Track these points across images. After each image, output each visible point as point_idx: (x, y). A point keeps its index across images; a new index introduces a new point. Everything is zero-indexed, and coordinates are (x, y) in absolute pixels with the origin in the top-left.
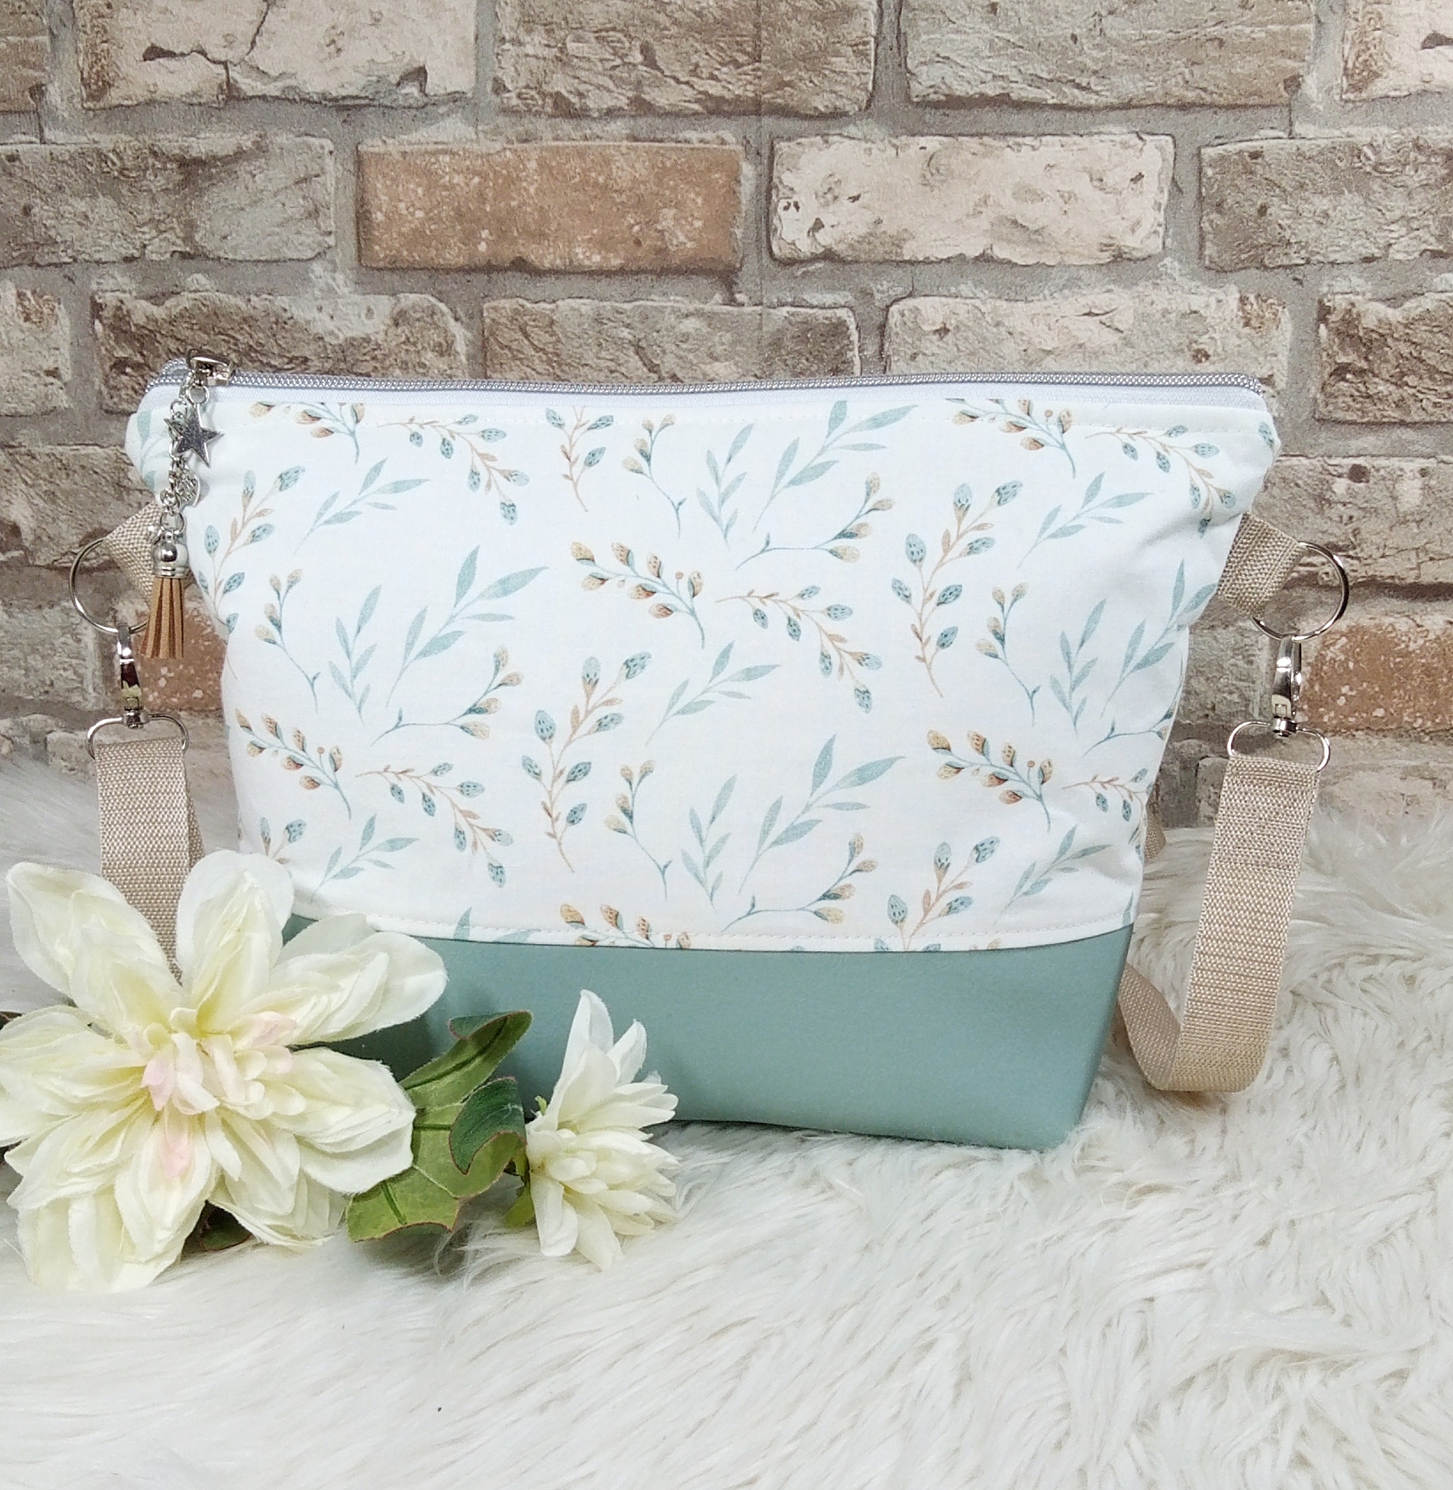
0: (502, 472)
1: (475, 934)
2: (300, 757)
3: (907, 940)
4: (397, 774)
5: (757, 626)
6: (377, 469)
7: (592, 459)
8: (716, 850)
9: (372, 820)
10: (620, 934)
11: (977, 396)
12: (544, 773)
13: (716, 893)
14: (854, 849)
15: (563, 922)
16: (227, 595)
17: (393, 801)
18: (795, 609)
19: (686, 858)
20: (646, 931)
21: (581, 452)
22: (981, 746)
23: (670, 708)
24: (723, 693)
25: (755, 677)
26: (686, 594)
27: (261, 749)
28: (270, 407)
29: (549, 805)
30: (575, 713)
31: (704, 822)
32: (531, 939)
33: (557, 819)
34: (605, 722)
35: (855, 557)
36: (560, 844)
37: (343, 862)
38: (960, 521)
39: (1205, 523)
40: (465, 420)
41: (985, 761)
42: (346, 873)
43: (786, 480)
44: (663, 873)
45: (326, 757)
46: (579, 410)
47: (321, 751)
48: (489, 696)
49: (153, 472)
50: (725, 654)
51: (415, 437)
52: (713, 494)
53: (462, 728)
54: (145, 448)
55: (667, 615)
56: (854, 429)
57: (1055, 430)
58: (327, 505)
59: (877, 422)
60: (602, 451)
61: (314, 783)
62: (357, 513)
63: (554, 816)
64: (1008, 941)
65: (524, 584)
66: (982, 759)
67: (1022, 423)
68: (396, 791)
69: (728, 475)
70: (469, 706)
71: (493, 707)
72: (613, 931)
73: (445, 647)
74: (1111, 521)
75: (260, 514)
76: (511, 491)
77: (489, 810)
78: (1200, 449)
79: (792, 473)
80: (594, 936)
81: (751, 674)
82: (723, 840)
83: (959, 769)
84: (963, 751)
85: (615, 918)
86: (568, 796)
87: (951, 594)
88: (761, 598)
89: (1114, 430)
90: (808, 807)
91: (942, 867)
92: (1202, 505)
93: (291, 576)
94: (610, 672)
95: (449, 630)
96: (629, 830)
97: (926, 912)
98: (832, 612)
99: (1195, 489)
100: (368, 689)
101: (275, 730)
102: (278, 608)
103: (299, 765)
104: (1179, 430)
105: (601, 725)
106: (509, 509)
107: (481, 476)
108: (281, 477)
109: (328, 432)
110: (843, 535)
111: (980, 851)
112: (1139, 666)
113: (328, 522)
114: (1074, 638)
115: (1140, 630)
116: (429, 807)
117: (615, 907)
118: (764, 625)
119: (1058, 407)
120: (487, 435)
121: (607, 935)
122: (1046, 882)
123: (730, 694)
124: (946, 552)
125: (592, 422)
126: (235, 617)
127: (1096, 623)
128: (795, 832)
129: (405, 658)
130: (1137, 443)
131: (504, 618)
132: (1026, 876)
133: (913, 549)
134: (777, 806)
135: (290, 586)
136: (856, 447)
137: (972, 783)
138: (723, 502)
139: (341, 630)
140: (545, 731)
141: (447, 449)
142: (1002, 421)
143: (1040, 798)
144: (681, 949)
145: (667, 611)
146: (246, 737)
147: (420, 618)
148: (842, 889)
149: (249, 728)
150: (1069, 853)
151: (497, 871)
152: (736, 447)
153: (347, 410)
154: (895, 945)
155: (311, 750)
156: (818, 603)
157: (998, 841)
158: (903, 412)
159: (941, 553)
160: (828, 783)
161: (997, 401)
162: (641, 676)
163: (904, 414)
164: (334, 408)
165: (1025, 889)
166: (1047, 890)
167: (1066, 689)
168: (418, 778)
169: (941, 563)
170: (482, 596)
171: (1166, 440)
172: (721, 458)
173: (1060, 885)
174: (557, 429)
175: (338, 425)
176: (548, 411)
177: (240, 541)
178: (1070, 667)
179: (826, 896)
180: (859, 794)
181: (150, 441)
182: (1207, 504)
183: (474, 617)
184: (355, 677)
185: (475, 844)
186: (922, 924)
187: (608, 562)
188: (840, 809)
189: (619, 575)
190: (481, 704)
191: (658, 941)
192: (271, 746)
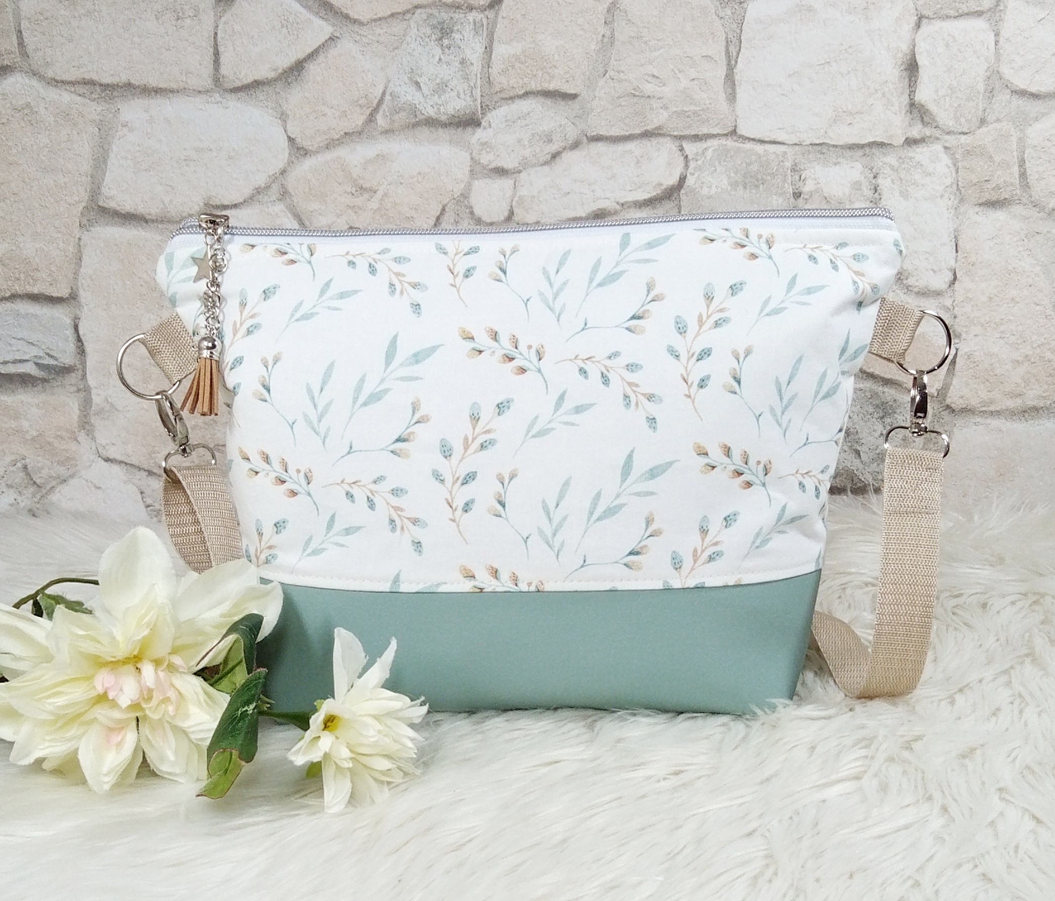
0: (409, 283)
1: (404, 588)
2: (284, 476)
3: (684, 581)
4: (350, 484)
5: (581, 378)
6: (327, 285)
7: (468, 274)
8: (560, 525)
9: (333, 516)
10: (499, 584)
11: (713, 227)
12: (446, 480)
13: (561, 553)
14: (649, 521)
15: (461, 576)
16: (233, 371)
17: (348, 502)
18: (606, 367)
19: (541, 532)
20: (515, 580)
21: (460, 269)
22: (728, 451)
23: (527, 434)
24: (561, 422)
25: (582, 412)
26: (534, 359)
27: (257, 473)
28: (253, 246)
29: (450, 501)
30: (466, 439)
31: (552, 506)
32: (442, 589)
33: (456, 509)
34: (485, 444)
35: (643, 331)
36: (458, 526)
37: (313, 546)
38: (708, 307)
39: (860, 305)
40: (383, 252)
41: (731, 462)
42: (315, 552)
43: (595, 284)
44: (526, 542)
45: (302, 475)
46: (457, 243)
47: (298, 471)
48: (409, 430)
49: (176, 293)
50: (562, 398)
51: (351, 263)
52: (549, 293)
53: (392, 452)
54: (170, 277)
55: (523, 373)
56: (636, 250)
57: (765, 247)
58: (296, 309)
59: (650, 245)
60: (474, 268)
61: (294, 493)
62: (317, 313)
63: (454, 508)
64: (747, 579)
65: (429, 356)
66: (728, 460)
67: (744, 243)
68: (350, 496)
69: (558, 281)
70: (396, 437)
71: (412, 438)
72: (494, 581)
73: (379, 399)
74: (804, 304)
75: (252, 317)
76: (417, 296)
77: (411, 506)
78: (857, 258)
79: (599, 278)
80: (482, 586)
81: (579, 410)
82: (565, 518)
83: (714, 467)
84: (716, 455)
85: (495, 573)
86: (462, 496)
87: (705, 354)
88: (583, 360)
89: (802, 246)
90: (618, 496)
91: (704, 531)
92: (860, 292)
93: (275, 356)
94: (487, 412)
95: (382, 387)
96: (503, 514)
97: (695, 561)
98: (630, 367)
99: (855, 283)
100: (329, 429)
101: (267, 459)
102: (267, 378)
103: (283, 482)
104: (843, 245)
105: (482, 447)
106: (416, 307)
107: (397, 287)
108: (264, 291)
109: (293, 262)
110: (634, 317)
111: (728, 520)
112: (824, 397)
113: (297, 320)
114: (784, 380)
115: (824, 375)
116: (371, 505)
117: (495, 566)
118: (586, 378)
119: (766, 233)
120: (398, 260)
121: (490, 584)
122: (769, 539)
123: (566, 423)
124: (700, 327)
125: (466, 250)
126: (239, 385)
127: (797, 370)
128: (611, 512)
129: (353, 407)
130: (817, 254)
131: (417, 378)
132: (758, 535)
133: (679, 325)
134: (598, 496)
135: (275, 363)
136: (638, 261)
137: (722, 476)
138: (555, 298)
139: (309, 390)
140: (447, 452)
141: (373, 270)
142: (731, 242)
143: (764, 485)
144: (539, 591)
145: (523, 370)
146: (246, 465)
147: (362, 380)
148: (641, 548)
149: (248, 459)
150: (783, 520)
151: (418, 545)
152: (561, 263)
153: (305, 248)
154: (676, 584)
155: (292, 471)
156: (621, 361)
157: (739, 513)
158: (667, 238)
159: (698, 328)
160: (630, 480)
161: (727, 230)
162: (508, 414)
163: (668, 239)
164: (297, 247)
165: (756, 544)
166: (770, 545)
167: (779, 413)
168: (364, 486)
169: (698, 335)
170: (402, 365)
171: (835, 252)
172: (552, 271)
173: (777, 542)
174: (443, 255)
175: (299, 257)
176: (437, 245)
177: (239, 335)
178: (781, 399)
179: (631, 553)
180: (651, 485)
181: (174, 272)
182: (863, 292)
183: (397, 379)
184: (320, 421)
185: (402, 528)
186: (692, 569)
187: (483, 340)
188: (639, 495)
189: (490, 348)
190: (404, 436)
191: (523, 587)
192: (264, 470)
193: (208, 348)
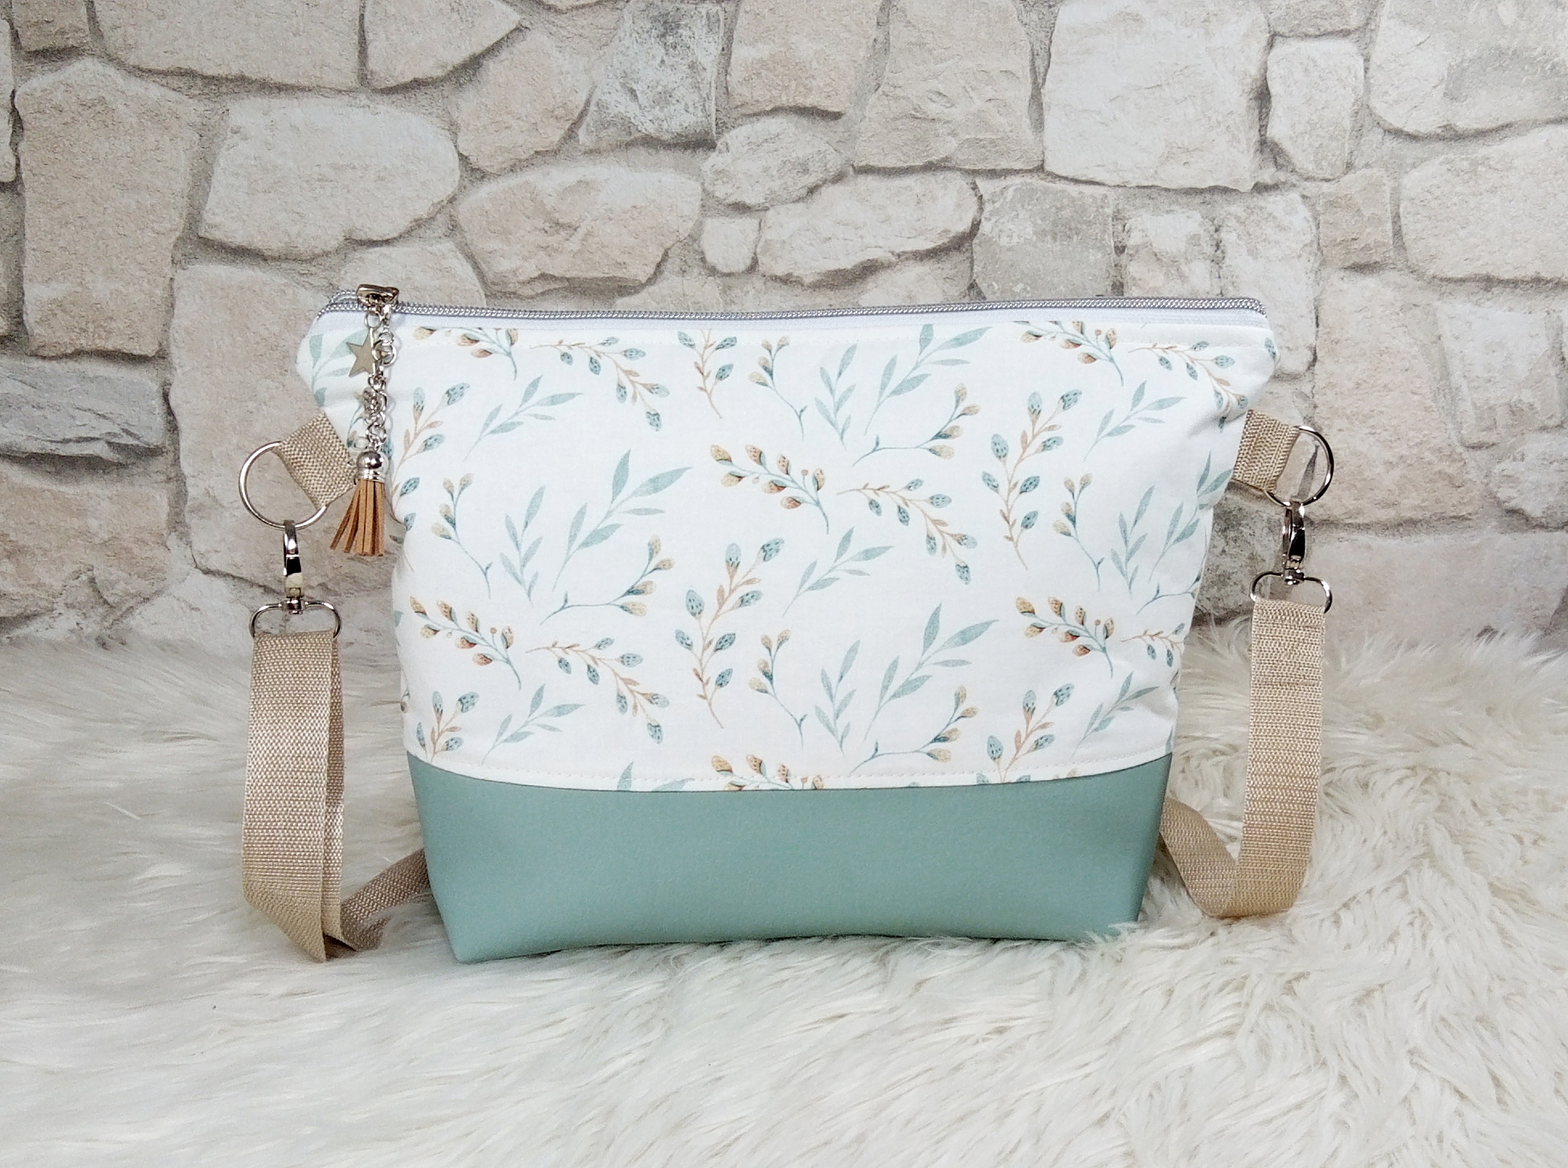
0: (645, 385)
1: (637, 785)
2: (473, 637)
3: (1003, 774)
4: (564, 649)
5: (872, 514)
6: (534, 385)
7: (722, 374)
8: (844, 704)
9: (541, 689)
10: (763, 779)
11: (1039, 319)
12: (694, 644)
13: (845, 740)
14: (959, 698)
15: (714, 770)
16: (405, 497)
17: (561, 672)
18: (904, 499)
19: (819, 712)
20: (786, 776)
21: (712, 367)
22: (1059, 609)
23: (802, 585)
24: (846, 571)
25: (874, 556)
26: (811, 487)
27: (436, 631)
28: (432, 331)
29: (700, 671)
30: (721, 592)
31: (834, 680)
32: (687, 787)
33: (707, 682)
34: (746, 598)
35: (950, 454)
36: (710, 705)
37: (512, 729)
38: (1034, 423)
39: (1223, 420)
40: (607, 343)
41: (1063, 622)
42: (516, 737)
43: (888, 390)
44: (800, 726)
45: (498, 635)
46: (707, 333)
47: (493, 631)
48: (645, 579)
49: (324, 389)
50: (847, 538)
51: (566, 357)
52: (829, 402)
53: (622, 607)
54: (317, 367)
55: (796, 506)
56: (940, 348)
57: (1104, 346)
58: (492, 417)
59: (959, 342)
60: (730, 367)
61: (487, 660)
62: (520, 423)
63: (704, 681)
64: (1083, 770)
65: (671, 482)
66: (1059, 620)
67: (1079, 341)
68: (563, 664)
69: (840, 388)
70: (627, 588)
71: (648, 589)
72: (758, 776)
73: (605, 538)
74: (1155, 421)
75: (431, 426)
76: (656, 403)
77: (647, 678)
78: (1220, 361)
79: (893, 384)
80: (741, 782)
81: (869, 554)
82: (851, 695)
83: (1041, 629)
84: (1045, 613)
85: (759, 766)
86: (716, 664)
87: (1031, 484)
88: (874, 490)
89: (1151, 345)
90: (920, 665)
91: (1029, 710)
92: (1224, 406)
93: (463, 479)
94: (749, 556)
95: (609, 522)
96: (770, 689)
97: (1018, 749)
98: (935, 500)
99: (1218, 394)
100: (536, 575)
101: (450, 614)
102: (452, 507)
103: (472, 644)
104: (1202, 345)
105: (743, 601)
106: (654, 418)
107: (627, 390)
108: (448, 392)
109: (486, 353)
110: (939, 436)
111: (1060, 696)
112: (1178, 540)
113: (493, 432)
114: (1129, 518)
115: (1179, 511)
116: (593, 676)
117: (760, 757)
118: (878, 513)
119: (1106, 329)
120: (629, 353)
121: (752, 781)
122: (1110, 719)
123: (852, 572)
124: (1025, 449)
125: (718, 343)
126: (413, 516)
127: (1146, 505)
128: (910, 686)
129: (569, 548)
130: (1170, 356)
131: (656, 511)
132: (1096, 714)
133: (998, 447)
134: (894, 666)
135: (463, 489)
136: (944, 362)
137: (1052, 640)
138: (838, 409)
139: (510, 526)
140: (695, 608)
141: (595, 366)
142: (1061, 339)
143: (1104, 650)
144: (816, 789)
145: (795, 503)
146: (421, 621)
147: (582, 513)
148: (950, 732)
149: (424, 613)
150: (1127, 695)
151: (655, 729)
152: (844, 364)
153: (502, 335)
154: (994, 778)
155: (484, 630)
156: (924, 492)
157: (1073, 687)
158: (981, 332)
159: (1021, 451)
160: (936, 644)
161: (1056, 323)
162: (775, 560)
163: (981, 334)
164: (492, 334)
165: (1095, 726)
166: (1112, 726)
167: (1123, 560)
168: (583, 652)
169: (1021, 459)
170: (635, 493)
171: (1192, 353)
172: (833, 373)
173: (1121, 722)
174: (689, 349)
175: (495, 347)
176: (680, 334)
177: (413, 450)
178: (1126, 542)
179: (936, 739)
180: (962, 652)
181: (322, 361)
182: (1228, 406)
183: (629, 512)
184: (523, 566)
185: (635, 707)
186: (1015, 759)
187: (743, 462)
188: (947, 665)
189: (753, 473)
190: (639, 586)
191: (796, 784)
192: (445, 628)
193: (371, 467)
